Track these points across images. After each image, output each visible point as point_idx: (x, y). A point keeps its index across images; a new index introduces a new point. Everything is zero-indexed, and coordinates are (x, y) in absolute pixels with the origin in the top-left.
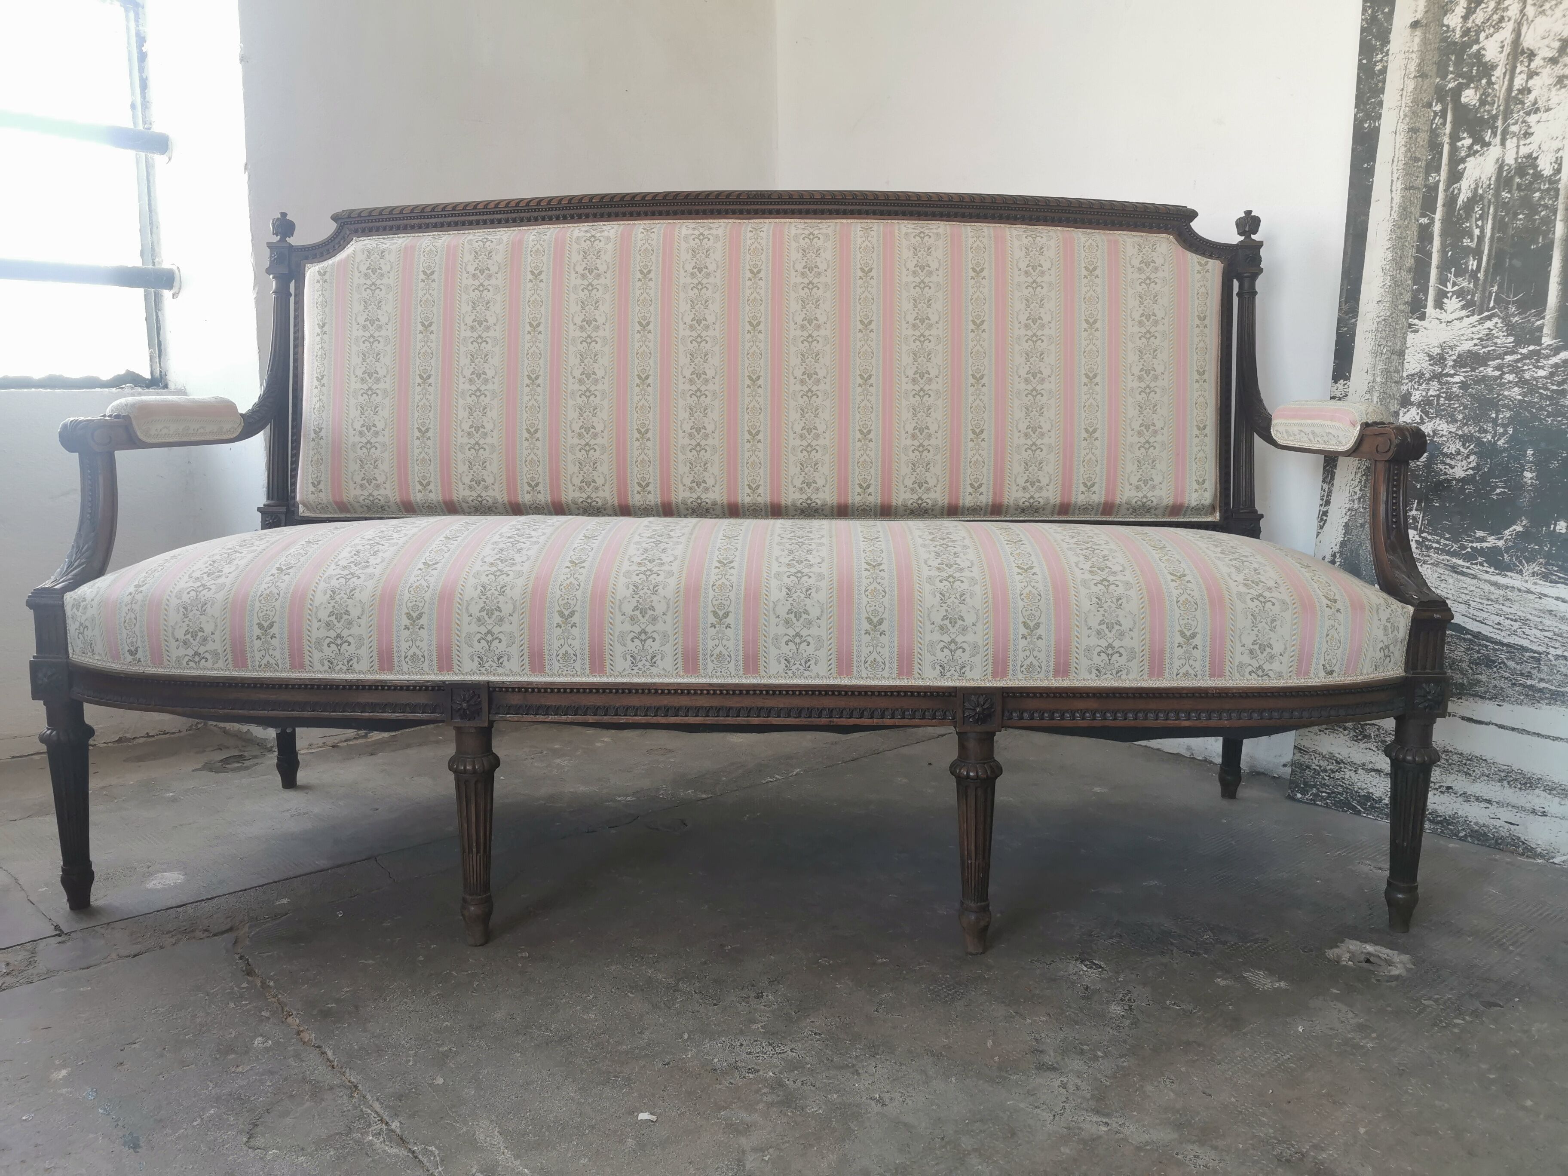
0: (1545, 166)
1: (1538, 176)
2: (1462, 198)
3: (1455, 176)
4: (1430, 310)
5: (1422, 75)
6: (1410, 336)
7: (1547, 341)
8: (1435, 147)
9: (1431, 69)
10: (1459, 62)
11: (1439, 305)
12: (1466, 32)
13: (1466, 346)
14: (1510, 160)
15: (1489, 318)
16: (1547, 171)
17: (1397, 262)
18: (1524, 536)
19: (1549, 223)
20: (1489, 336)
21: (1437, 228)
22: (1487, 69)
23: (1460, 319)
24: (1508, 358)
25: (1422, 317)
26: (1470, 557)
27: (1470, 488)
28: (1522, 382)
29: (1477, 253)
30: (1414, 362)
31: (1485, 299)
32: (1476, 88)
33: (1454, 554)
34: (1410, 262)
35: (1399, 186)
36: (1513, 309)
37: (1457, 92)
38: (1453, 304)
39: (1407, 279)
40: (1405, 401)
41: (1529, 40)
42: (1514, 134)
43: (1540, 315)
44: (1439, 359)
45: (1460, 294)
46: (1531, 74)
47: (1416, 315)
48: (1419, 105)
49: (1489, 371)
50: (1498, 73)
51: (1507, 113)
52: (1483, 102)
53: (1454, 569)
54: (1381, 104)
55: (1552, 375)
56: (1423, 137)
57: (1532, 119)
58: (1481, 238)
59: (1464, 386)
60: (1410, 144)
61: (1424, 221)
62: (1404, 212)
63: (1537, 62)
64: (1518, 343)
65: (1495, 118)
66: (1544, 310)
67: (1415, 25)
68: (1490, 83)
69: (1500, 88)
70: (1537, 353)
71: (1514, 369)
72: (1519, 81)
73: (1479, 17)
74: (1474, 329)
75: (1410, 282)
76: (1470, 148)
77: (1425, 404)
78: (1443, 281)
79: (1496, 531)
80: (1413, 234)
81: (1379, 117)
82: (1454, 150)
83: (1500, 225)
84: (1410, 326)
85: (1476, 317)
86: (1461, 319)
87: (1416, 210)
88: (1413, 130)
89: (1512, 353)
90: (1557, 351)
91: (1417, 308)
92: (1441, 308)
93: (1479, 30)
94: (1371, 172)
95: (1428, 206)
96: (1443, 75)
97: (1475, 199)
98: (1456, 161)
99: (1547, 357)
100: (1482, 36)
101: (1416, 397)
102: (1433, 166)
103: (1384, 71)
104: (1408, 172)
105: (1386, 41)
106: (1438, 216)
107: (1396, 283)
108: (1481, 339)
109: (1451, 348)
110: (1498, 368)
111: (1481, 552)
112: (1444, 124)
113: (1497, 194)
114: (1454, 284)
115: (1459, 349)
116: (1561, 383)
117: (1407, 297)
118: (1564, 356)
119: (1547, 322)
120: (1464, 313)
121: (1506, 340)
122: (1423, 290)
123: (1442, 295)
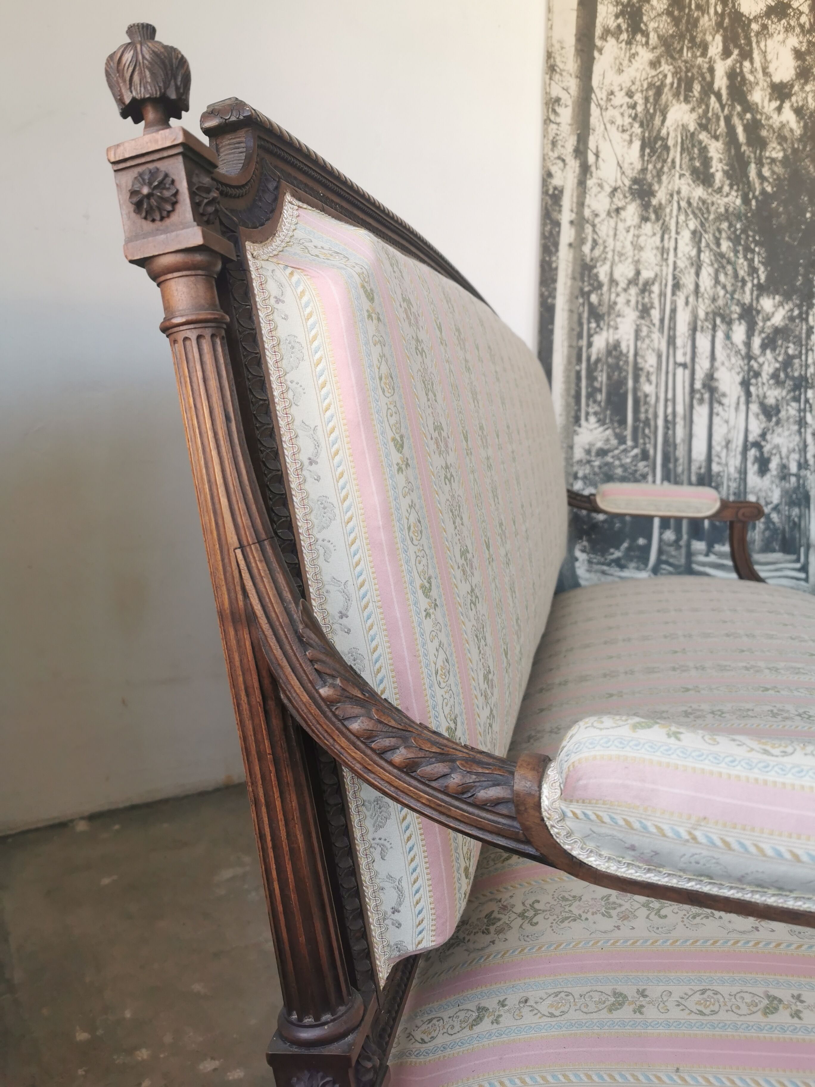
0: (624, 348)
1: (621, 352)
2: (593, 358)
3: (590, 345)
4: (583, 422)
5: (574, 278)
6: (575, 437)
7: (629, 443)
8: (580, 324)
9: (578, 276)
10: (589, 276)
11: (587, 420)
12: (592, 260)
13: (599, 445)
14: (611, 341)
15: (607, 429)
16: (624, 350)
17: (567, 390)
18: (629, 549)
19: (626, 378)
20: (607, 440)
21: (584, 373)
22: (600, 286)
23: (596, 428)
24: (616, 452)
25: (580, 426)
26: (609, 565)
27: (606, 526)
28: (622, 466)
29: (600, 390)
30: (579, 454)
31: (605, 418)
32: (597, 294)
33: (603, 564)
34: (573, 392)
35: (566, 344)
36: (616, 425)
37: (589, 293)
38: (593, 419)
39: (572, 401)
40: (576, 477)
41: (616, 276)
42: (612, 327)
43: (625, 429)
44: (588, 452)
45: (596, 414)
46: (618, 295)
47: (577, 425)
48: (573, 298)
49: (609, 459)
50: (605, 288)
51: (609, 314)
52: (600, 304)
53: (604, 573)
54: (555, 289)
55: (632, 462)
56: (575, 317)
57: (619, 320)
58: (602, 383)
59: (600, 467)
60: (570, 319)
61: (578, 368)
62: (569, 362)
63: (619, 289)
64: (619, 444)
65: (604, 314)
66: (626, 426)
67: (570, 245)
68: (602, 294)
69: (606, 297)
70: (625, 451)
71: (619, 459)
72: (613, 296)
73: (597, 253)
74: (602, 435)
75: (573, 404)
76: (595, 329)
77: (585, 478)
78: (588, 405)
79: (617, 548)
80: (573, 375)
81: (554, 298)
82: (589, 329)
83: (609, 378)
84: (575, 431)
85: (602, 428)
87: (574, 360)
88: (571, 311)
89: (617, 448)
90: (633, 448)
91: (577, 420)
92: (588, 422)
93: (597, 261)
94: (551, 332)
95: (579, 360)
96: (583, 281)
97: (598, 360)
98: (590, 336)
99: (629, 452)
100: (598, 265)
101: (580, 474)
102: (580, 336)
103: (556, 269)
104: (570, 337)
105: (557, 250)
106: (584, 365)
107: (568, 405)
108: (605, 441)
109: (593, 445)
110: (613, 457)
111: (613, 561)
112: (584, 311)
113: (607, 359)
114: (593, 408)
115: (596, 446)
116: (636, 465)
117: (573, 413)
118: (636, 451)
119: (628, 433)
120: (597, 425)
121: (614, 442)
122: (579, 410)
123: (587, 414)
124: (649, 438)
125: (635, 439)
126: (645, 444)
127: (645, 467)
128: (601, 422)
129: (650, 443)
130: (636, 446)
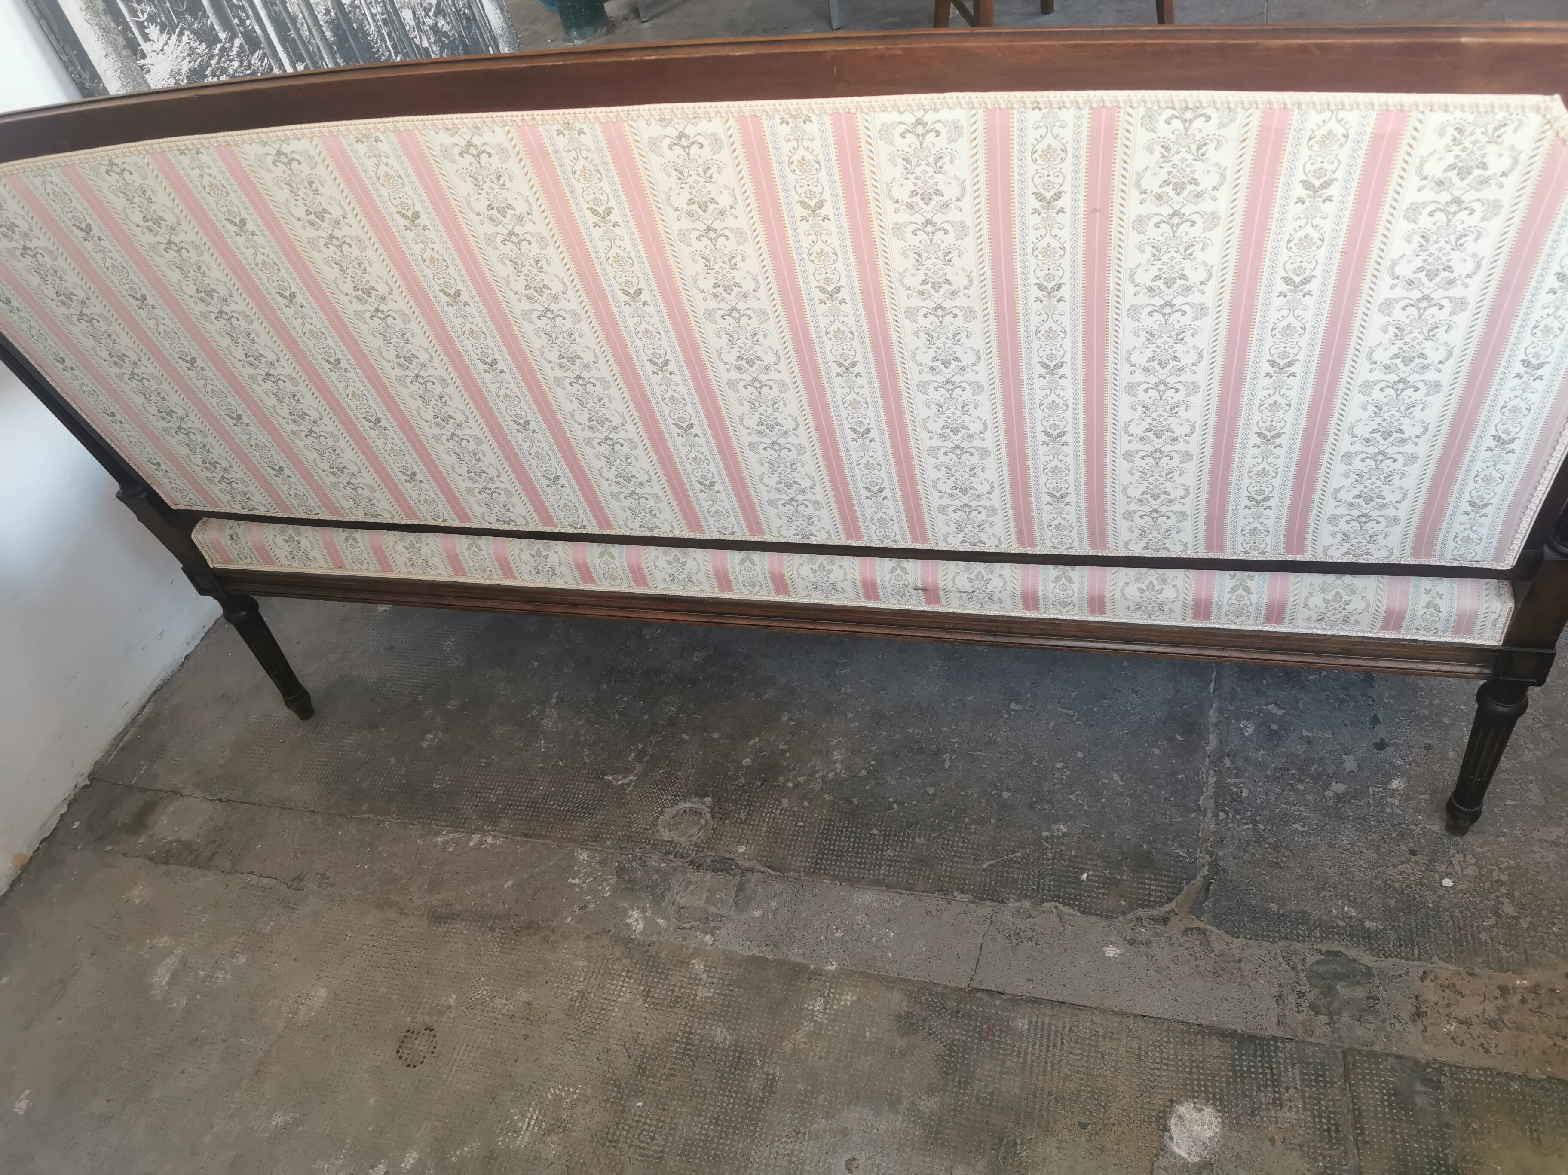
4: (144, 46)
6: (148, 77)
7: (222, 35)
11: (147, 38)
13: (185, 66)
15: (181, 34)
20: (192, 50)
24: (213, 62)
25: (144, 56)
31: (168, 16)
36: (189, 18)
38: (153, 31)
39: (109, 21)
43: (206, 17)
45: (152, 19)
47: (139, 55)
55: (241, 62)
64: (211, 46)
66: (205, 11)
70: (223, 49)
71: (224, 70)
74: (180, 48)
75: (113, 25)
78: (133, 13)
84: (141, 67)
85: (174, 37)
86: (166, 44)
89: (211, 57)
90: (231, 40)
91: (134, 48)
92: (150, 40)
99: (230, 49)
107: (106, 31)
108: (189, 55)
109: (178, 73)
110: (214, 75)
114: (143, 12)
115: (183, 71)
116: (250, 66)
117: (121, 41)
118: (237, 42)
119: (212, 19)
120: (165, 36)
121: (202, 48)
122: (127, 28)
123: (141, 26)
124: (242, 8)
125: (226, 25)
126: (242, 22)
127: (262, 59)
128: (166, 28)
129: (248, 17)
130: (234, 36)
